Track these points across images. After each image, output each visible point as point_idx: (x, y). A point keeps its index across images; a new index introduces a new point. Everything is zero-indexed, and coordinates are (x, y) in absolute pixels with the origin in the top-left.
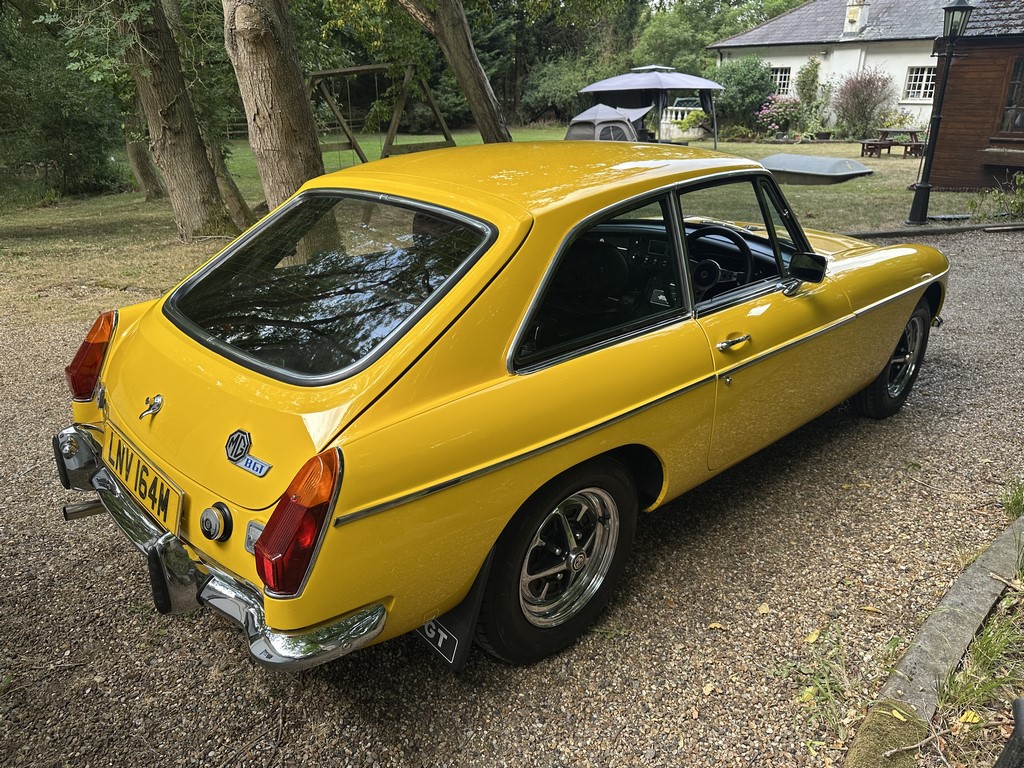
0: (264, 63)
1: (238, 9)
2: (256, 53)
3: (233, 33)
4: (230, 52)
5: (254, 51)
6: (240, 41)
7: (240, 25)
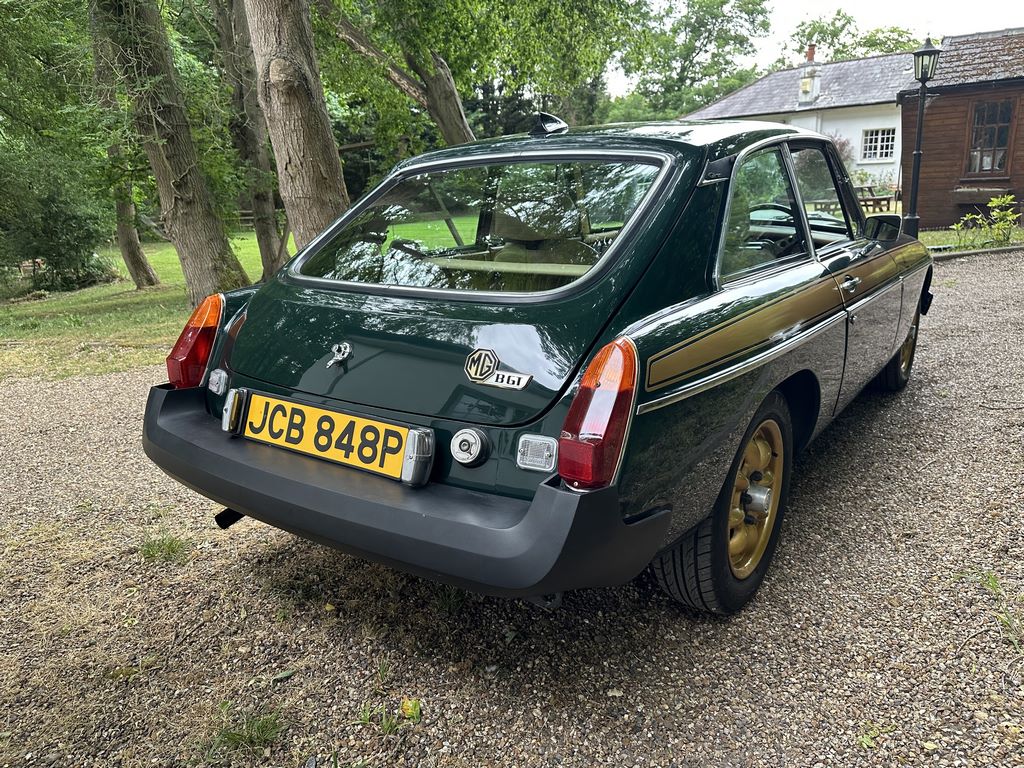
0: (297, 113)
1: (273, 63)
2: (289, 104)
3: (267, 86)
4: (262, 104)
5: (288, 101)
6: (274, 94)
7: (274, 77)
